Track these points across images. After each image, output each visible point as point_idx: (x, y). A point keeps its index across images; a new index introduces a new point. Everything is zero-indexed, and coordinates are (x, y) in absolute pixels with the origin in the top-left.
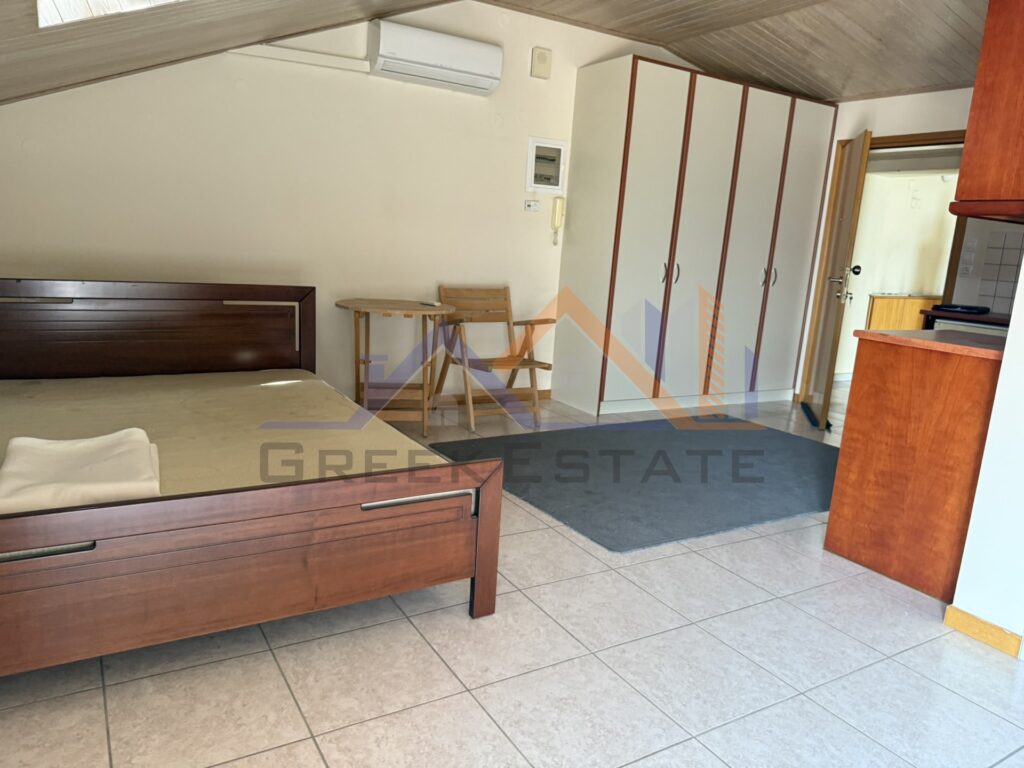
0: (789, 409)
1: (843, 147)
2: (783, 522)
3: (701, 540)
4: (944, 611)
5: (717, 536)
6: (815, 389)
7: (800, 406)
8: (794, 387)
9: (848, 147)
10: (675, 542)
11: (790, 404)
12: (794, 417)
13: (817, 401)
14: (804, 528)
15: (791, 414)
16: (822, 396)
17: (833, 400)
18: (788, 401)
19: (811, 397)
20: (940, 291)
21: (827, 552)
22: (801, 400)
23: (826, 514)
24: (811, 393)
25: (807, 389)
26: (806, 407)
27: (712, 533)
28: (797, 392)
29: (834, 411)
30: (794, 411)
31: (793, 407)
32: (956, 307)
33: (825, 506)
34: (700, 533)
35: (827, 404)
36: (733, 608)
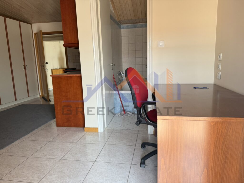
0: (39, 99)
1: (36, 34)
2: (45, 125)
3: (26, 136)
4: (84, 129)
5: (30, 134)
6: (44, 93)
7: (42, 98)
8: (39, 93)
9: (37, 34)
10: (18, 140)
11: (39, 98)
12: (41, 100)
13: (46, 95)
14: (51, 124)
15: (40, 100)
16: (47, 94)
17: (49, 95)
18: (38, 97)
19: (44, 95)
20: (66, 67)
21: (57, 127)
22: (42, 96)
23: (55, 119)
24: (44, 94)
25: (43, 93)
26: (43, 98)
27: (28, 134)
28: (40, 94)
29: (50, 97)
30: (41, 99)
31: (40, 98)
32: (70, 69)
33: (54, 117)
34: (25, 135)
35: (48, 96)
36: (39, 149)
